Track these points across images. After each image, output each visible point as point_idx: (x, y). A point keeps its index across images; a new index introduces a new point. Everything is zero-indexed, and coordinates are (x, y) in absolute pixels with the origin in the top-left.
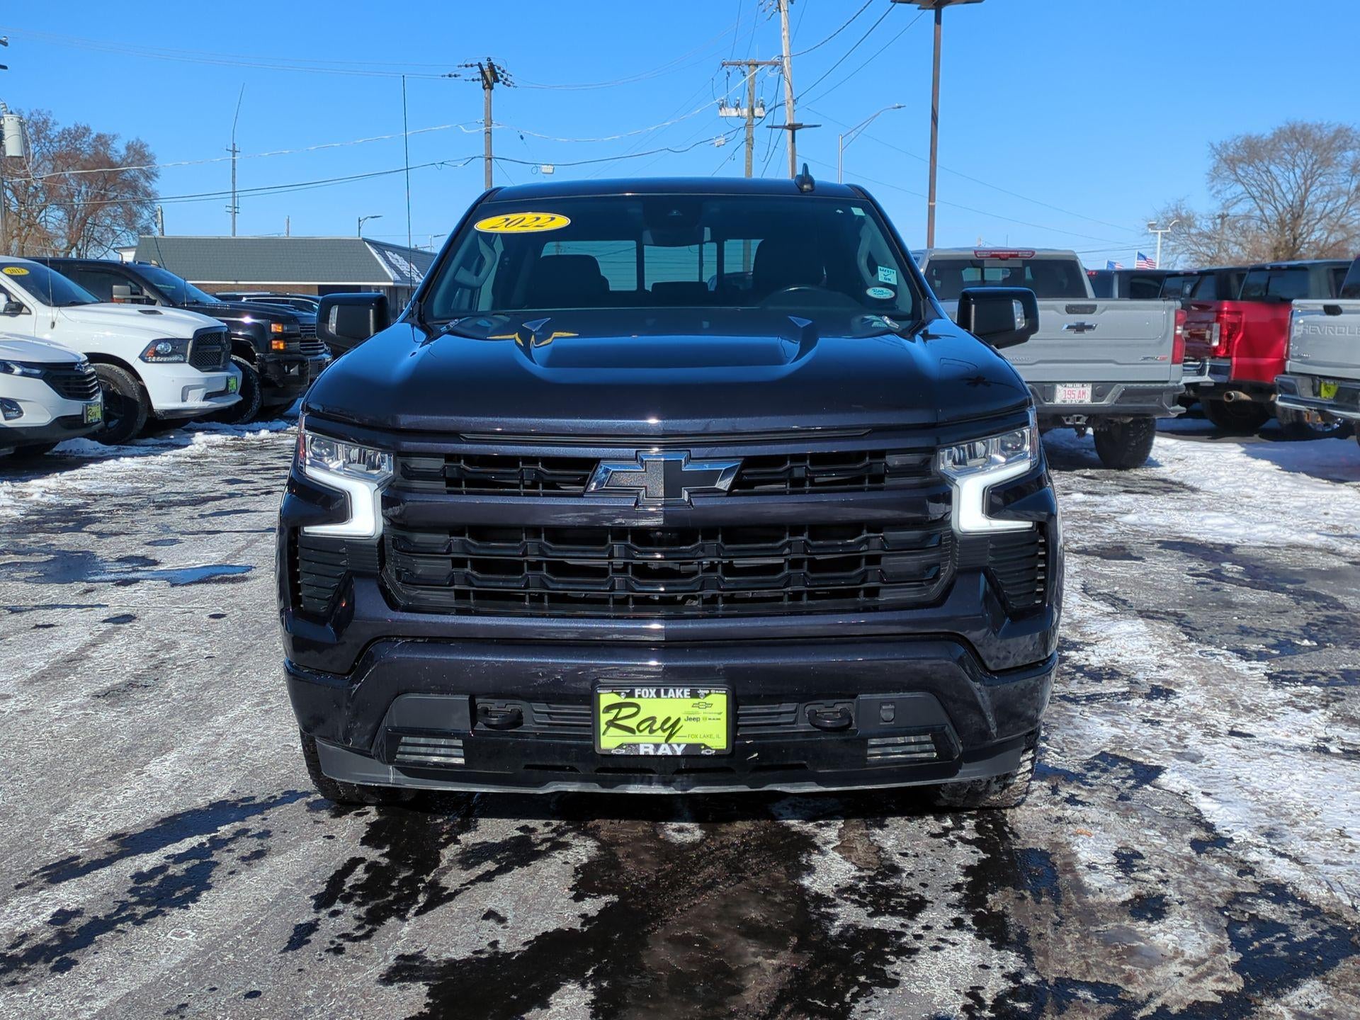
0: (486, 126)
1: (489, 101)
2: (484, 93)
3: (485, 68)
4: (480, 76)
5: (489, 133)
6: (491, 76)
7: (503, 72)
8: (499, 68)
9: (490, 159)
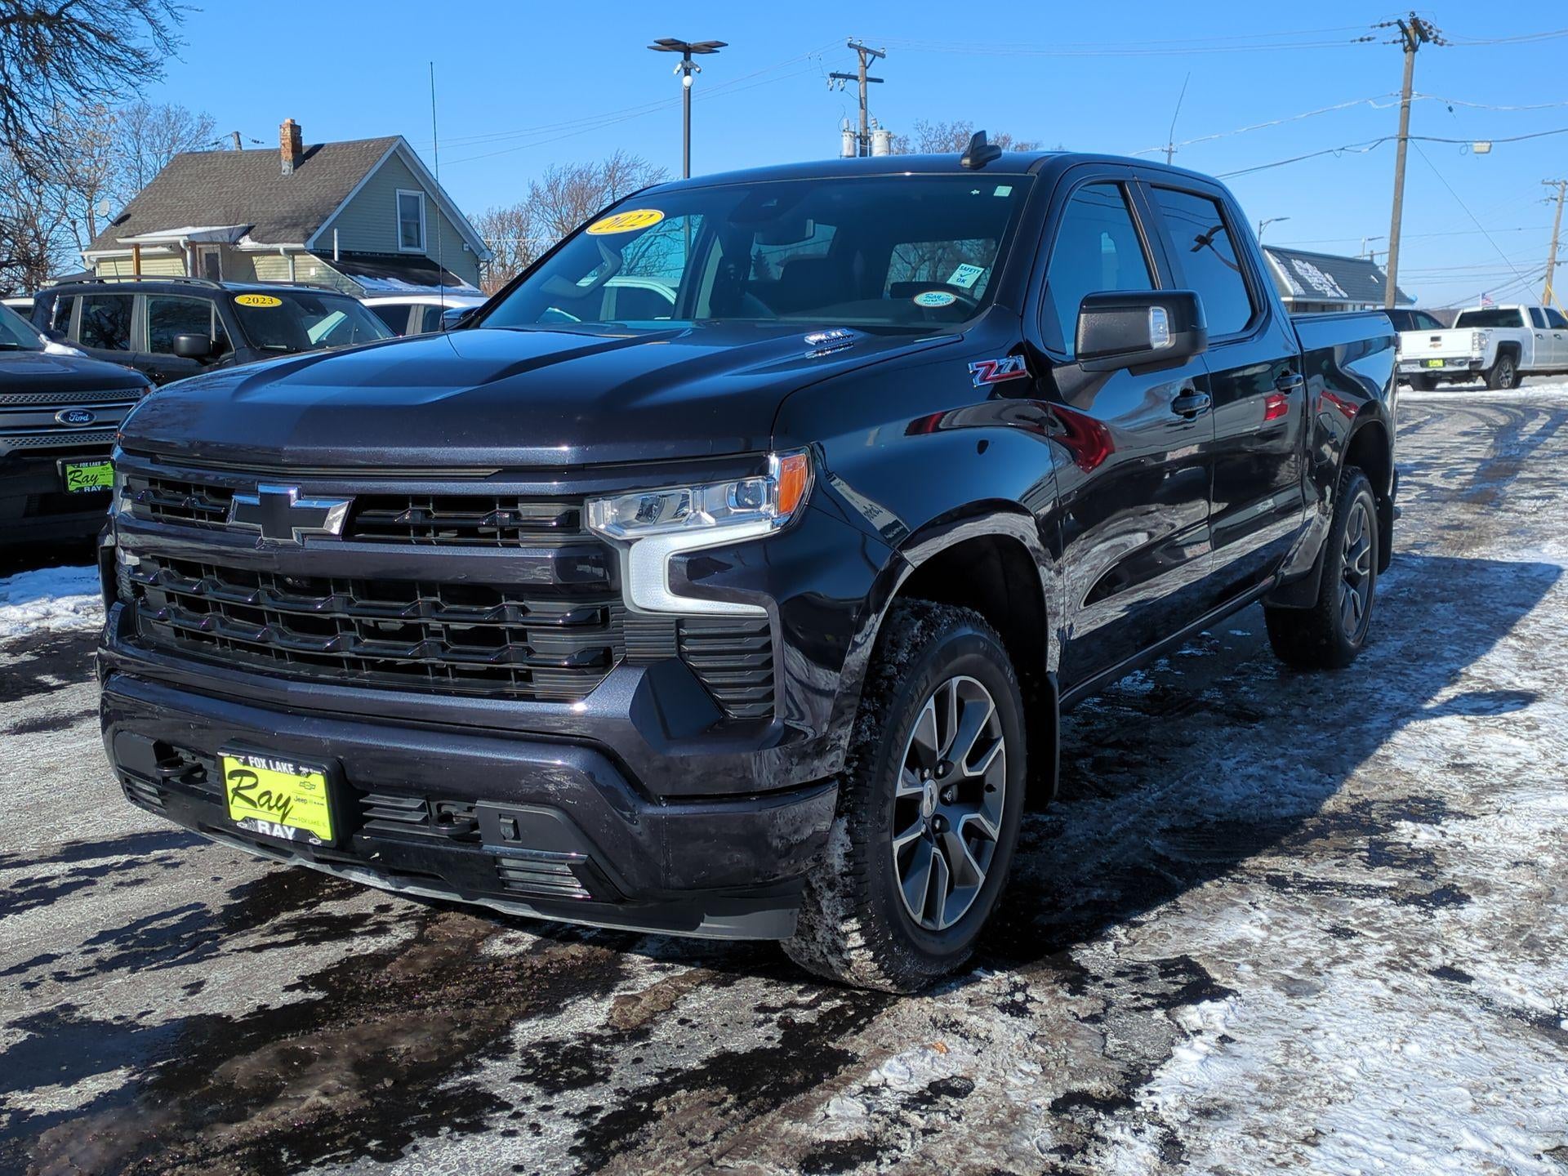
0: (1404, 98)
1: (1410, 68)
2: (1405, 57)
3: (1408, 25)
4: (1399, 37)
5: (1406, 107)
6: (1416, 34)
7: (1430, 27)
8: (1425, 24)
9: (1405, 140)
